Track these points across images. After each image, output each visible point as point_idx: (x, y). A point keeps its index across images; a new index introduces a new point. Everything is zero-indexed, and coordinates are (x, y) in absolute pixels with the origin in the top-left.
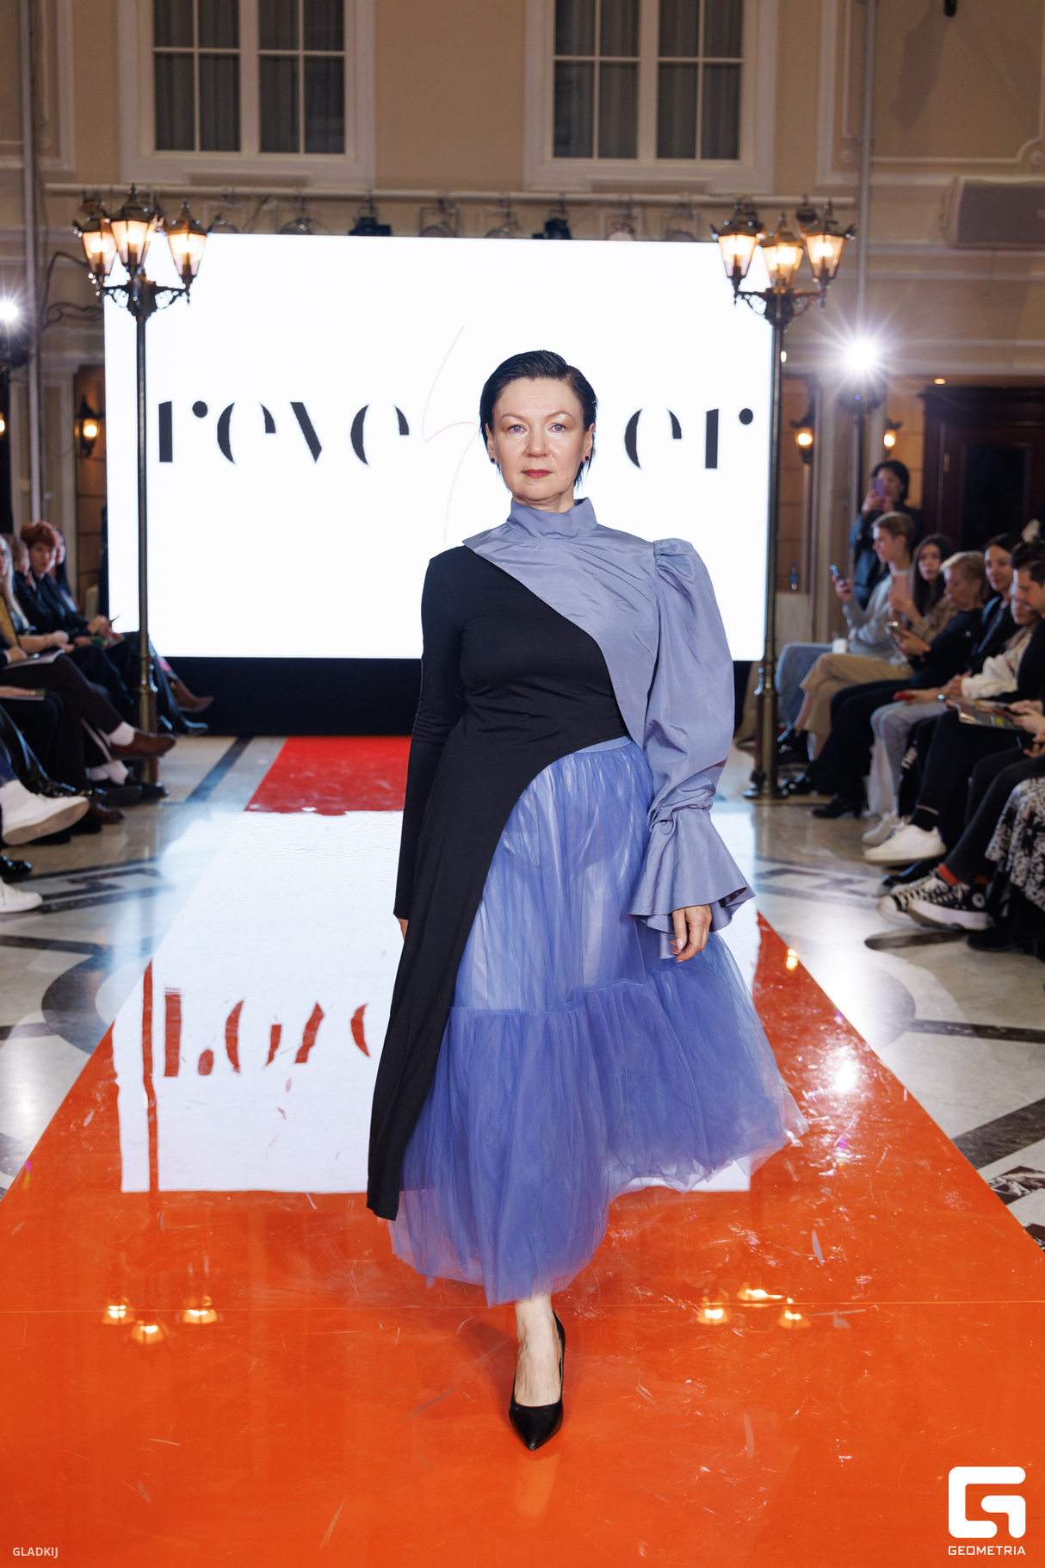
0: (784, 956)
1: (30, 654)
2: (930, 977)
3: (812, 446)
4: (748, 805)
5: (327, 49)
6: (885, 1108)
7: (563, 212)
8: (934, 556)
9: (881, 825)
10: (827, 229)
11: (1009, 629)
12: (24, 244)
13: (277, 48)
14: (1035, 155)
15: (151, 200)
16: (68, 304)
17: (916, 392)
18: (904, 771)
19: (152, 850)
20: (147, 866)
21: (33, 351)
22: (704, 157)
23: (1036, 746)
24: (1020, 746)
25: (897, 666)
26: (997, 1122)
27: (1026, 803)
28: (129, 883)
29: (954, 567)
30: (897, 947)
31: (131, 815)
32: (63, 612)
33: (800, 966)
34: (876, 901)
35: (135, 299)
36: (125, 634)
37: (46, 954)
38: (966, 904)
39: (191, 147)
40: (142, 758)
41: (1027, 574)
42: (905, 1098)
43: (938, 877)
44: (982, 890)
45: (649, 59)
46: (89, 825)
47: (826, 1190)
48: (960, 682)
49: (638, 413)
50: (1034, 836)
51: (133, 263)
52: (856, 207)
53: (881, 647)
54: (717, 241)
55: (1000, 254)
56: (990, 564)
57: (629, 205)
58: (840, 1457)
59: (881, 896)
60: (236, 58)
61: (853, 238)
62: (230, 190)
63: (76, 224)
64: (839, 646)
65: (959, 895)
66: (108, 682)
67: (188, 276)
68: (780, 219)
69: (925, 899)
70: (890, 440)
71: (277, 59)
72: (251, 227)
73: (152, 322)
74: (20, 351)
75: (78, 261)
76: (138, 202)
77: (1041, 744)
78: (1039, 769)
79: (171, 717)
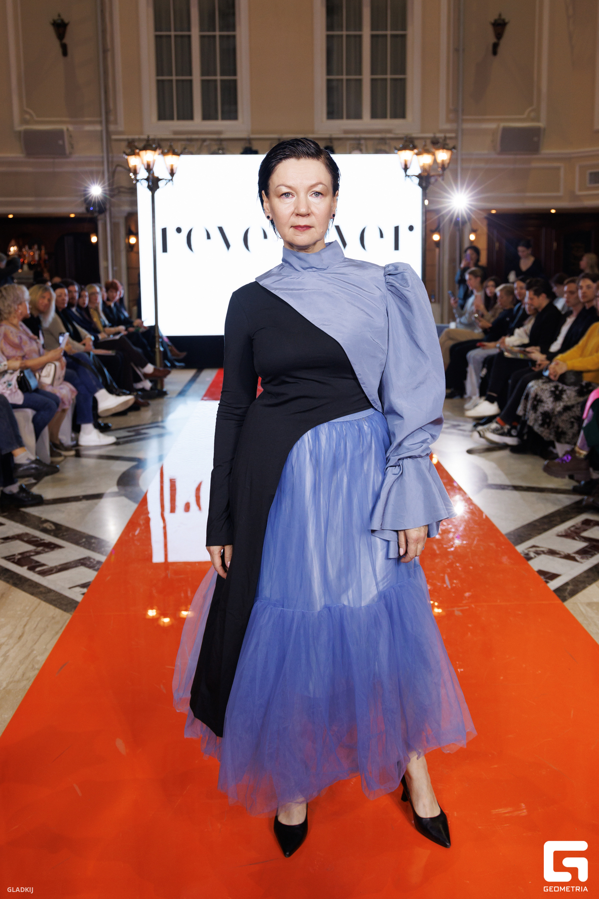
1: (109, 335)
2: (493, 465)
3: (439, 241)
5: (230, 75)
6: (475, 522)
7: (331, 142)
8: (492, 286)
9: (472, 401)
10: (444, 147)
11: (525, 317)
12: (103, 163)
13: (208, 75)
14: (533, 115)
15: (157, 142)
16: (122, 187)
17: (482, 216)
18: (482, 378)
19: (162, 417)
20: (160, 424)
21: (108, 207)
22: (391, 118)
23: (537, 366)
24: (530, 366)
25: (477, 333)
26: (524, 527)
27: (534, 391)
28: (153, 432)
29: (501, 290)
30: (480, 453)
31: (153, 403)
32: (122, 317)
33: (438, 462)
34: (470, 433)
35: (150, 184)
36: (150, 327)
37: (119, 463)
38: (508, 434)
39: (172, 119)
40: (157, 379)
41: (532, 293)
42: (484, 517)
43: (497, 423)
44: (515, 427)
45: (366, 77)
46: (135, 407)
47: (451, 557)
48: (504, 340)
49: (365, 229)
50: (537, 405)
51: (149, 169)
52: (456, 138)
53: (471, 325)
54: (397, 153)
55: (518, 157)
56: (516, 289)
57: (359, 139)
58: (459, 670)
59: (472, 431)
60: (191, 81)
61: (454, 151)
62: (189, 136)
63: (124, 153)
64: (453, 325)
65: (506, 430)
66: (142, 346)
67: (172, 173)
68: (423, 144)
69: (492, 432)
70: (472, 237)
71: (208, 81)
72: (199, 152)
73: (157, 193)
74: (101, 207)
75: (125, 168)
76: (151, 142)
77: (540, 365)
78: (539, 376)
79: (169, 361)
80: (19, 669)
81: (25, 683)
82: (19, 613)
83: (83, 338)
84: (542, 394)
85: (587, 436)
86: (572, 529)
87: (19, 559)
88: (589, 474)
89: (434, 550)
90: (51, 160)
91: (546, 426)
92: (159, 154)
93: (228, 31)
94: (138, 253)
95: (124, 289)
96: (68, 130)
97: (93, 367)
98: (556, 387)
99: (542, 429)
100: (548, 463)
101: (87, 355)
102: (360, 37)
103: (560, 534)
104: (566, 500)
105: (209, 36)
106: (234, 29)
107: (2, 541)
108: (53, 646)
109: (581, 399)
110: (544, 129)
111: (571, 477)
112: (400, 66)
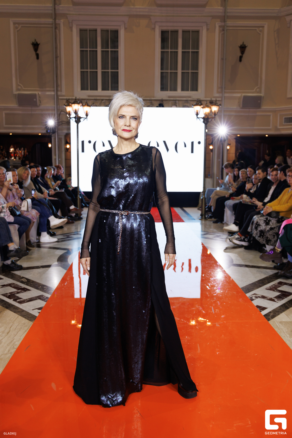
0: (207, 251)
2: (236, 255)
3: (213, 149)
4: (200, 221)
5: (115, 70)
6: (227, 282)
7: (162, 102)
8: (237, 171)
10: (215, 104)
12: (55, 109)
13: (105, 69)
14: (258, 90)
15: (80, 100)
16: (63, 121)
17: (233, 138)
19: (80, 229)
20: (79, 233)
21: (56, 130)
22: (191, 91)
24: (254, 208)
26: (250, 285)
27: (256, 220)
28: (75, 236)
30: (230, 249)
33: (210, 253)
34: (225, 240)
35: (76, 120)
36: (75, 187)
37: (58, 251)
38: (244, 240)
39: (87, 89)
42: (231, 279)
43: (238, 235)
44: (247, 237)
45: (180, 71)
47: (215, 298)
49: (177, 142)
50: (258, 227)
51: (76, 113)
52: (221, 100)
54: (193, 107)
55: (251, 110)
56: (248, 171)
57: (176, 100)
58: (217, 353)
60: (97, 72)
61: (220, 106)
62: (96, 98)
63: (65, 105)
64: (218, 189)
65: (242, 239)
66: (71, 196)
67: (87, 115)
68: (206, 103)
69: (235, 239)
70: (228, 147)
71: (105, 72)
72: (100, 105)
73: (80, 124)
74: (54, 131)
75: (65, 112)
76: (77, 100)
77: (259, 208)
78: (259, 213)
79: (84, 204)
80: (7, 348)
81: (9, 355)
82: (8, 321)
83: (43, 192)
84: (260, 222)
85: (281, 242)
86: (273, 286)
87: (9, 296)
88: (282, 259)
89: (207, 295)
90: (30, 108)
91: (261, 237)
92: (81, 106)
93: (115, 48)
94: (70, 152)
95: (64, 169)
96: (38, 94)
97: (48, 205)
98: (267, 219)
99: (259, 238)
100: (262, 254)
101: (45, 200)
102: (177, 52)
103: (267, 288)
104: (271, 272)
105: (106, 51)
106: (118, 48)
107: (2, 287)
108: (23, 337)
109: (279, 225)
110: (263, 97)
111: (273, 261)
112: (196, 66)
